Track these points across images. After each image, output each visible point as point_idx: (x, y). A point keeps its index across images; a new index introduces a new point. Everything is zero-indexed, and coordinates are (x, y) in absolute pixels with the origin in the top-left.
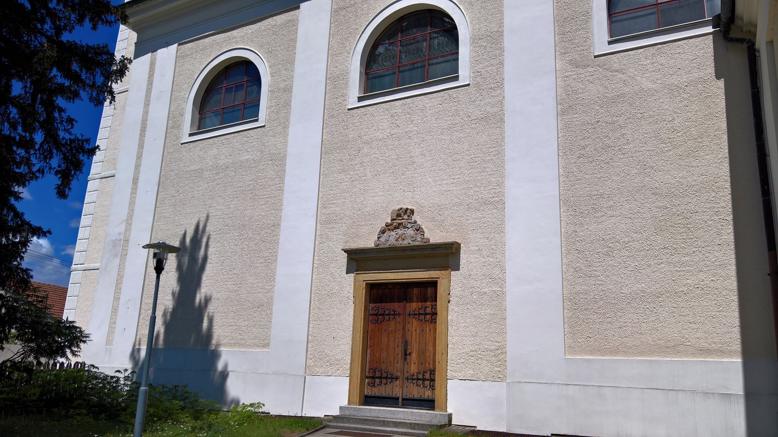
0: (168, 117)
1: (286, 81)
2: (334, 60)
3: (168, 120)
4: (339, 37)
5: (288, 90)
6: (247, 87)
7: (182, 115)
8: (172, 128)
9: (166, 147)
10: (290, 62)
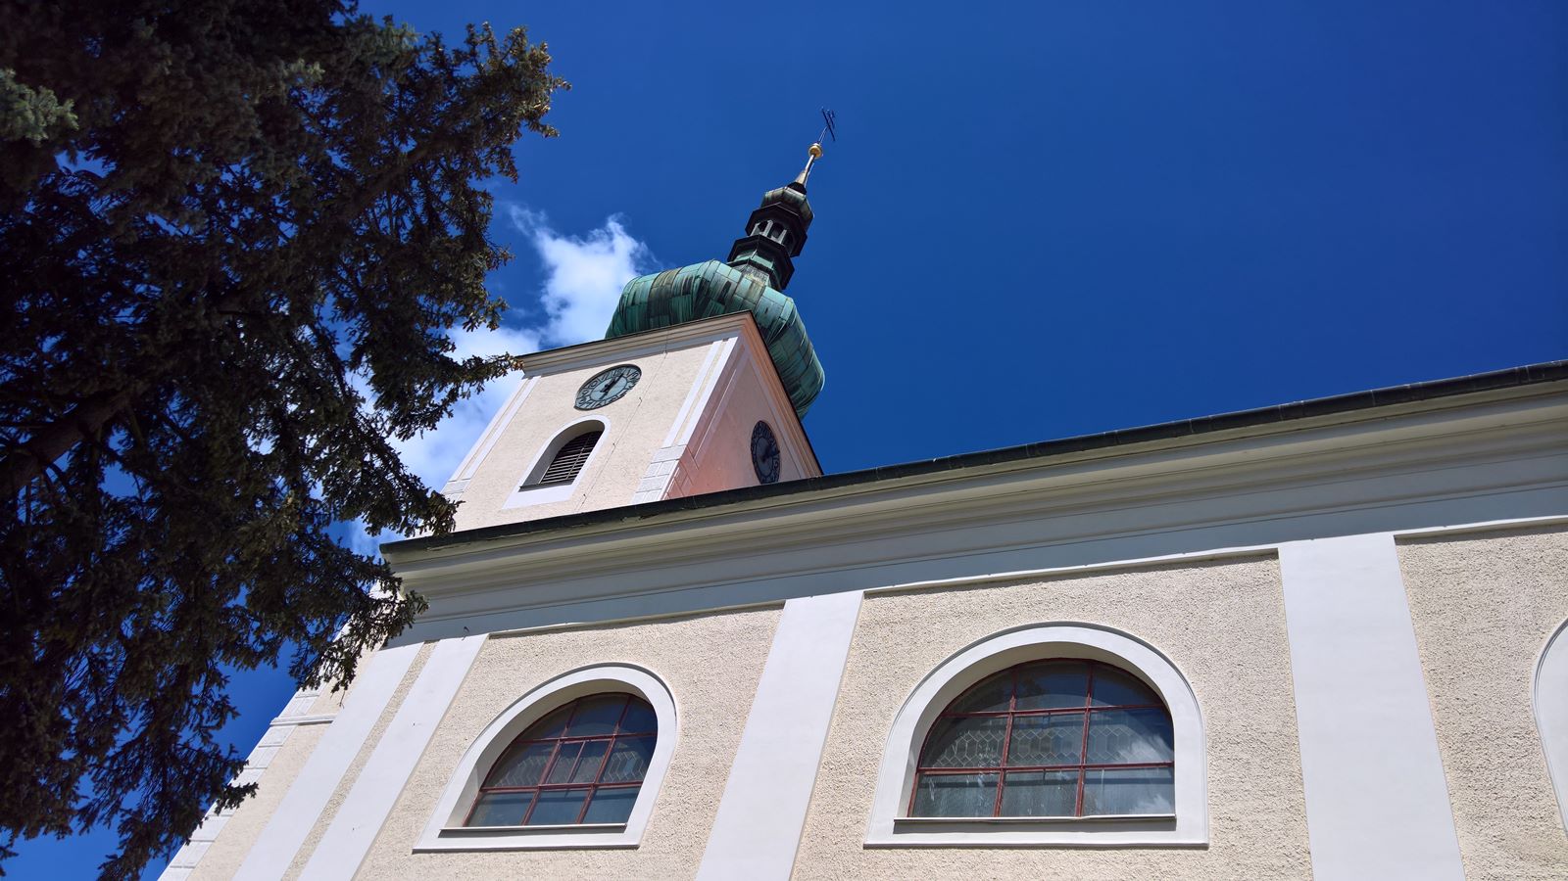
0: (407, 783)
1: (716, 751)
2: (845, 726)
3: (404, 789)
4: (864, 679)
5: (718, 773)
6: (613, 751)
7: (442, 784)
8: (407, 808)
9: (373, 852)
10: (736, 713)
